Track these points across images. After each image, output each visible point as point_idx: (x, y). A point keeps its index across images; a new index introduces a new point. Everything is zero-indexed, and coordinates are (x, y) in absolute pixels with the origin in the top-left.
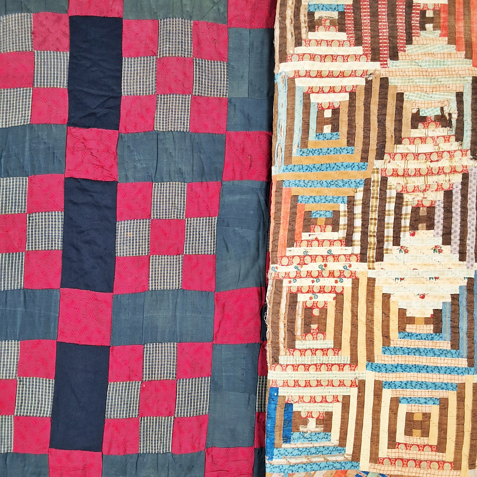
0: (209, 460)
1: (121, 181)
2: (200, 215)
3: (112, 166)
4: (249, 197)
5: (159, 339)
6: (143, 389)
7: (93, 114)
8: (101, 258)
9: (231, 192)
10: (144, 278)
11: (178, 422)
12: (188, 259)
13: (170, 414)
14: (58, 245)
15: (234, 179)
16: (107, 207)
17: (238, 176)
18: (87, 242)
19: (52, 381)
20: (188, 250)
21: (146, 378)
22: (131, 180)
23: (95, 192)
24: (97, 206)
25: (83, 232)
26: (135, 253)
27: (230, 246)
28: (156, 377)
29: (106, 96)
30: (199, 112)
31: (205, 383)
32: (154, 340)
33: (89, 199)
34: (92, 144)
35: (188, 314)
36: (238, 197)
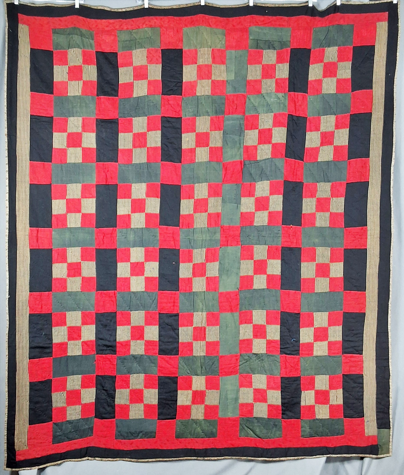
0: (222, 230)
1: (183, 117)
2: (215, 130)
3: (179, 111)
4: (235, 122)
5: (200, 181)
6: (195, 202)
7: (172, 89)
8: (176, 149)
9: (228, 120)
10: (193, 157)
11: (209, 215)
12: (211, 148)
13: (206, 211)
14: (159, 145)
15: (229, 114)
16: (178, 128)
17: (231, 113)
18: (171, 143)
19: (159, 199)
20: (211, 145)
21: (196, 198)
22: (188, 117)
23: (173, 122)
24: (174, 127)
25: (168, 139)
26: (190, 147)
27: (228, 142)
28: (200, 197)
29: (176, 82)
30: (214, 86)
31: (220, 199)
32: (199, 182)
33: (171, 125)
34: (171, 102)
35: (212, 171)
36: (231, 122)
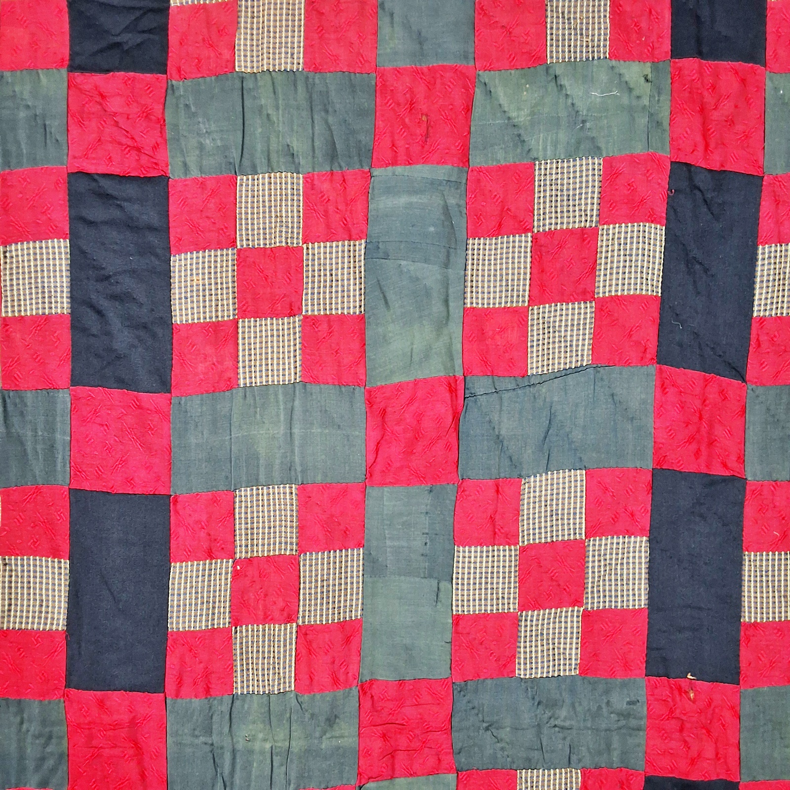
0: (368, 704)
1: (175, 173)
2: (330, 237)
3: (156, 147)
4: (423, 199)
5: (262, 478)
6: (236, 575)
7: (118, 45)
8: (145, 327)
9: (390, 191)
10: (229, 363)
11: (304, 633)
12: (310, 322)
13: (290, 618)
14: (62, 305)
15: (394, 163)
16: (151, 228)
17: (402, 156)
18: (114, 297)
19: (65, 564)
20: (309, 308)
21: (241, 554)
22: (195, 173)
23: (125, 200)
24: (131, 226)
25: (107, 278)
26: (210, 316)
27: (391, 296)
28: (261, 551)
29: (140, 8)
30: (321, 30)
31: (355, 556)
32: (253, 482)
33: (116, 214)
34: (115, 105)
35: (316, 430)
36: (403, 200)
